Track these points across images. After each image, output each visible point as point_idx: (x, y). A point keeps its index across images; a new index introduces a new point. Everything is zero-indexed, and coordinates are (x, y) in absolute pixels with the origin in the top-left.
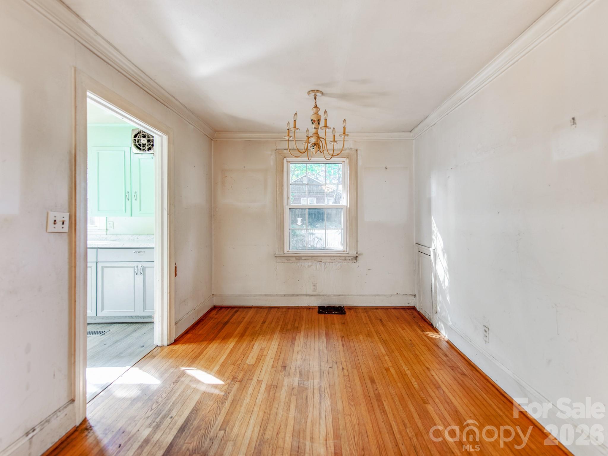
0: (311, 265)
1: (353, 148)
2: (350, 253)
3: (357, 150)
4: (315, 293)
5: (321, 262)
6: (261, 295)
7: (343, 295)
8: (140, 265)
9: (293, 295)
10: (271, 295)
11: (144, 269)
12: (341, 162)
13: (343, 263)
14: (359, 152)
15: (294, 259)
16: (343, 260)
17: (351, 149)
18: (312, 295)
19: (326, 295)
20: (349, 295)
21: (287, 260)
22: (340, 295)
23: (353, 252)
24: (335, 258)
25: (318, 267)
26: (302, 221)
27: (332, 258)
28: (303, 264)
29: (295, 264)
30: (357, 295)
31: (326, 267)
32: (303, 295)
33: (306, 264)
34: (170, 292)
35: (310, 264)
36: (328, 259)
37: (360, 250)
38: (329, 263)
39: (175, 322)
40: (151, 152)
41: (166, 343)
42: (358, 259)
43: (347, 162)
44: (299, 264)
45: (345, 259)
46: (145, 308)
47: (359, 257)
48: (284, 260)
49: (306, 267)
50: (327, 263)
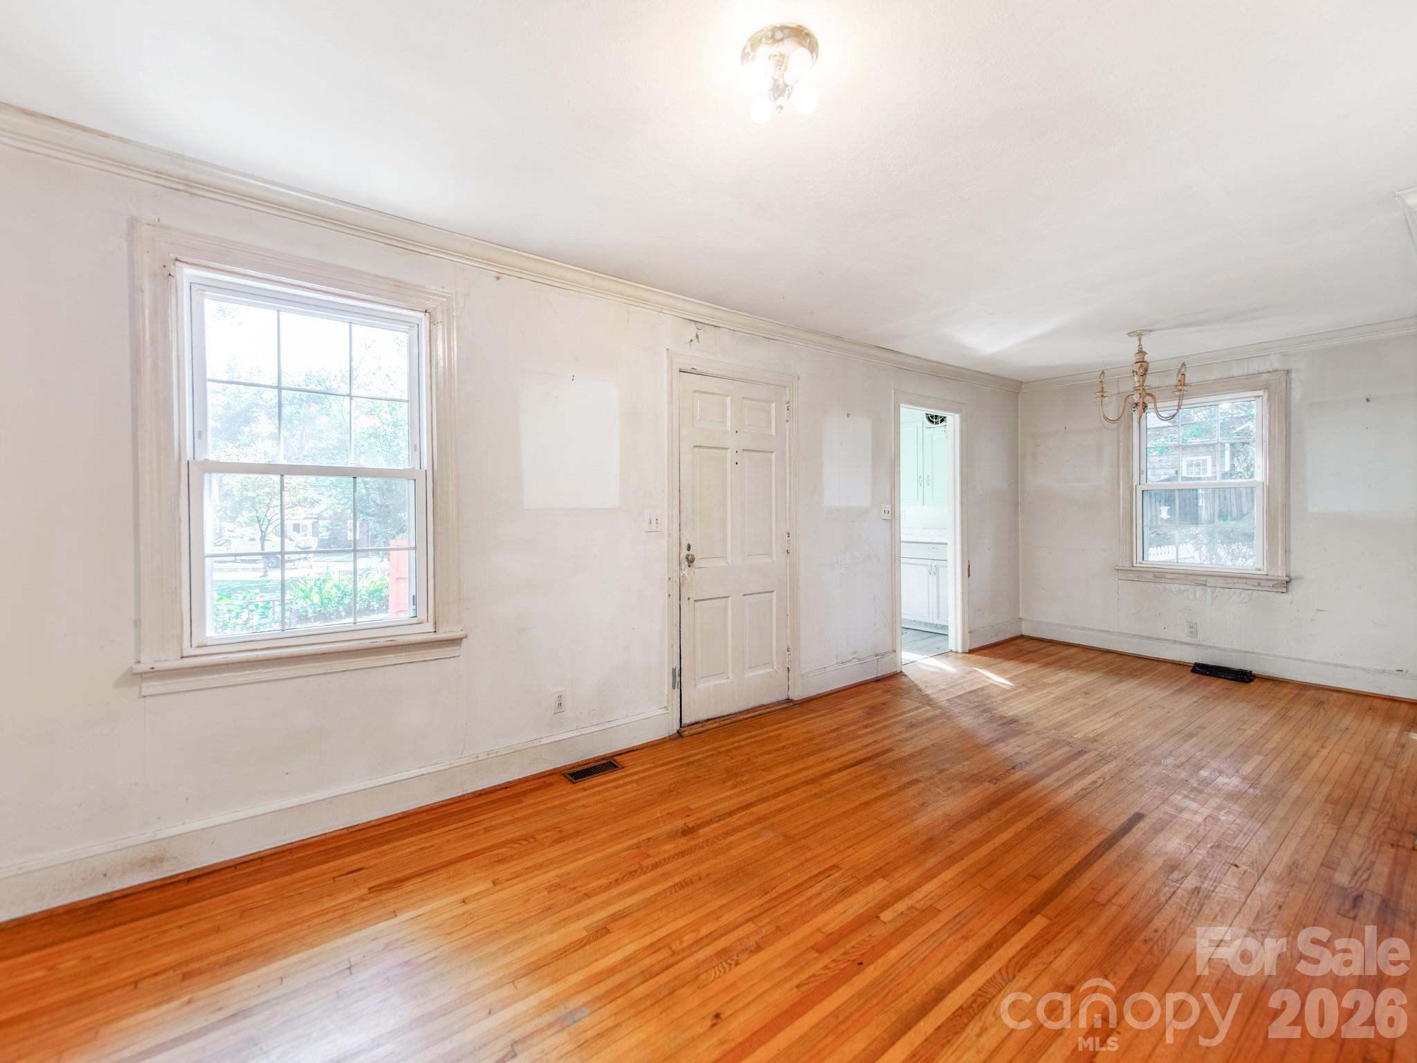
0: (1185, 591)
1: (1279, 369)
2: (1270, 574)
3: (1288, 372)
4: (1192, 640)
5: (1205, 585)
6: (1092, 629)
7: (1253, 653)
8: (934, 563)
9: (1149, 638)
10: (1108, 632)
11: (937, 568)
12: (1253, 399)
13: (1255, 593)
14: (1293, 375)
15: (1151, 576)
16: (1254, 586)
17: (1276, 371)
18: (1187, 644)
19: (1214, 647)
20: (1267, 655)
21: (1138, 578)
22: (1246, 652)
23: (1280, 573)
24: (1235, 580)
25: (1198, 594)
26: (1170, 512)
27: (1229, 580)
28: (1168, 586)
29: (1153, 585)
30: (1288, 658)
31: (1216, 598)
32: (1169, 640)
33: (1175, 587)
34: (963, 593)
35: (1182, 587)
36: (1220, 582)
37: (1295, 570)
38: (1221, 590)
39: (970, 632)
40: (944, 423)
41: (960, 650)
42: (1290, 587)
43: (1266, 396)
44: (1161, 586)
45: (1259, 584)
46: (938, 616)
47: (1294, 584)
48: (1131, 576)
49: (1175, 592)
50: (1218, 589)
